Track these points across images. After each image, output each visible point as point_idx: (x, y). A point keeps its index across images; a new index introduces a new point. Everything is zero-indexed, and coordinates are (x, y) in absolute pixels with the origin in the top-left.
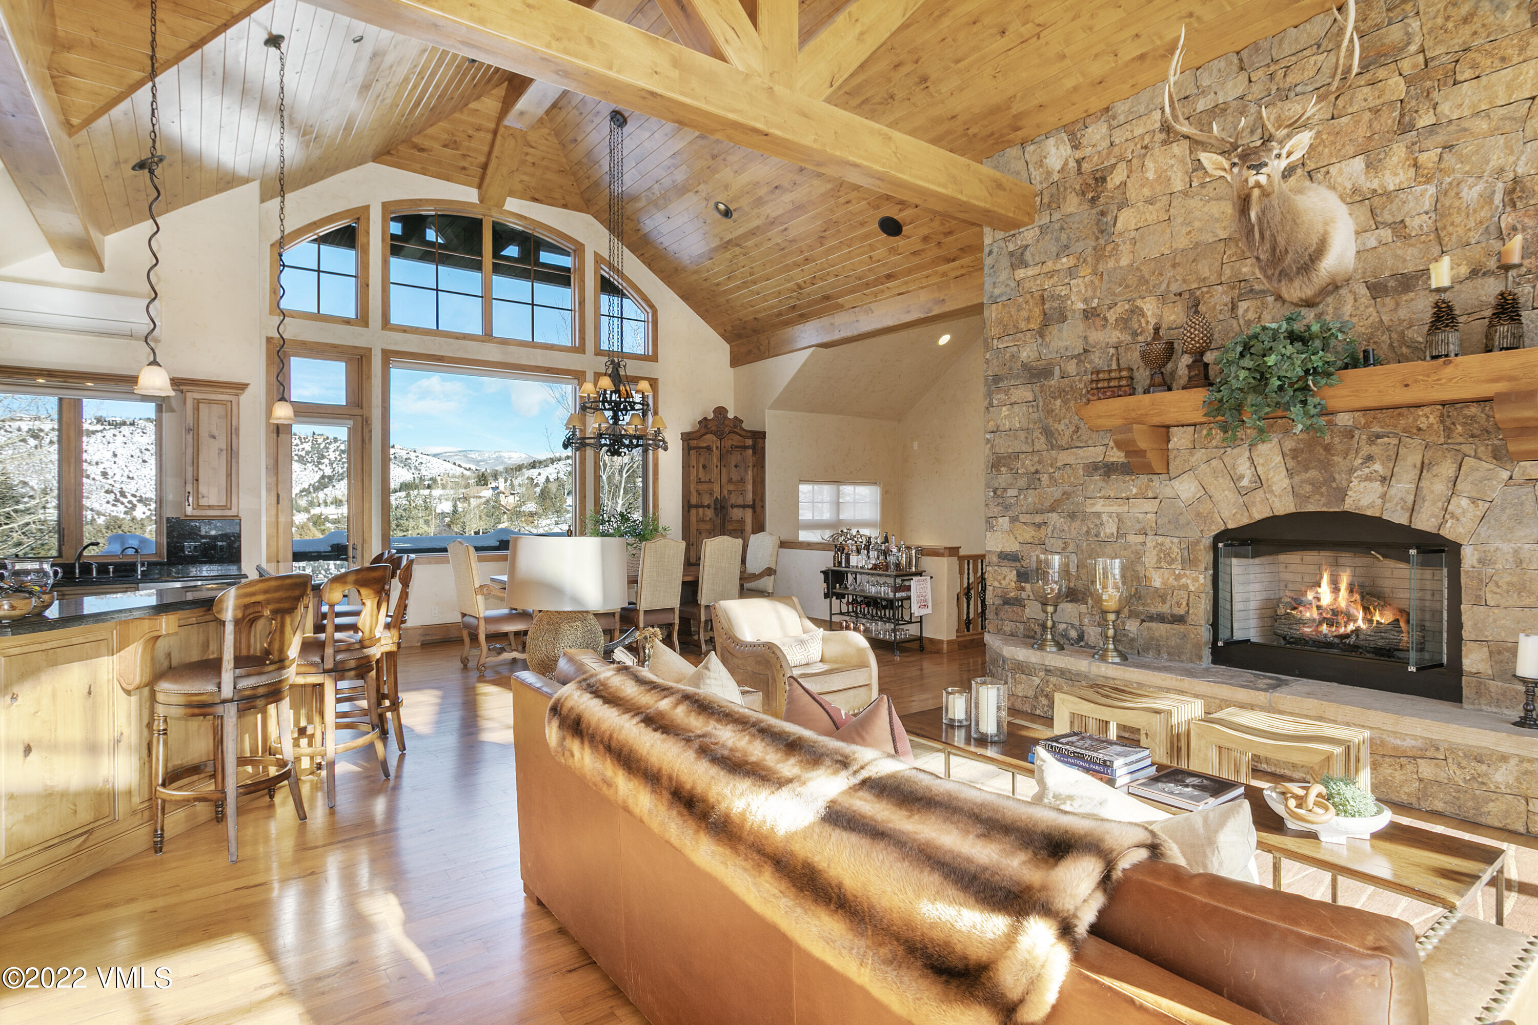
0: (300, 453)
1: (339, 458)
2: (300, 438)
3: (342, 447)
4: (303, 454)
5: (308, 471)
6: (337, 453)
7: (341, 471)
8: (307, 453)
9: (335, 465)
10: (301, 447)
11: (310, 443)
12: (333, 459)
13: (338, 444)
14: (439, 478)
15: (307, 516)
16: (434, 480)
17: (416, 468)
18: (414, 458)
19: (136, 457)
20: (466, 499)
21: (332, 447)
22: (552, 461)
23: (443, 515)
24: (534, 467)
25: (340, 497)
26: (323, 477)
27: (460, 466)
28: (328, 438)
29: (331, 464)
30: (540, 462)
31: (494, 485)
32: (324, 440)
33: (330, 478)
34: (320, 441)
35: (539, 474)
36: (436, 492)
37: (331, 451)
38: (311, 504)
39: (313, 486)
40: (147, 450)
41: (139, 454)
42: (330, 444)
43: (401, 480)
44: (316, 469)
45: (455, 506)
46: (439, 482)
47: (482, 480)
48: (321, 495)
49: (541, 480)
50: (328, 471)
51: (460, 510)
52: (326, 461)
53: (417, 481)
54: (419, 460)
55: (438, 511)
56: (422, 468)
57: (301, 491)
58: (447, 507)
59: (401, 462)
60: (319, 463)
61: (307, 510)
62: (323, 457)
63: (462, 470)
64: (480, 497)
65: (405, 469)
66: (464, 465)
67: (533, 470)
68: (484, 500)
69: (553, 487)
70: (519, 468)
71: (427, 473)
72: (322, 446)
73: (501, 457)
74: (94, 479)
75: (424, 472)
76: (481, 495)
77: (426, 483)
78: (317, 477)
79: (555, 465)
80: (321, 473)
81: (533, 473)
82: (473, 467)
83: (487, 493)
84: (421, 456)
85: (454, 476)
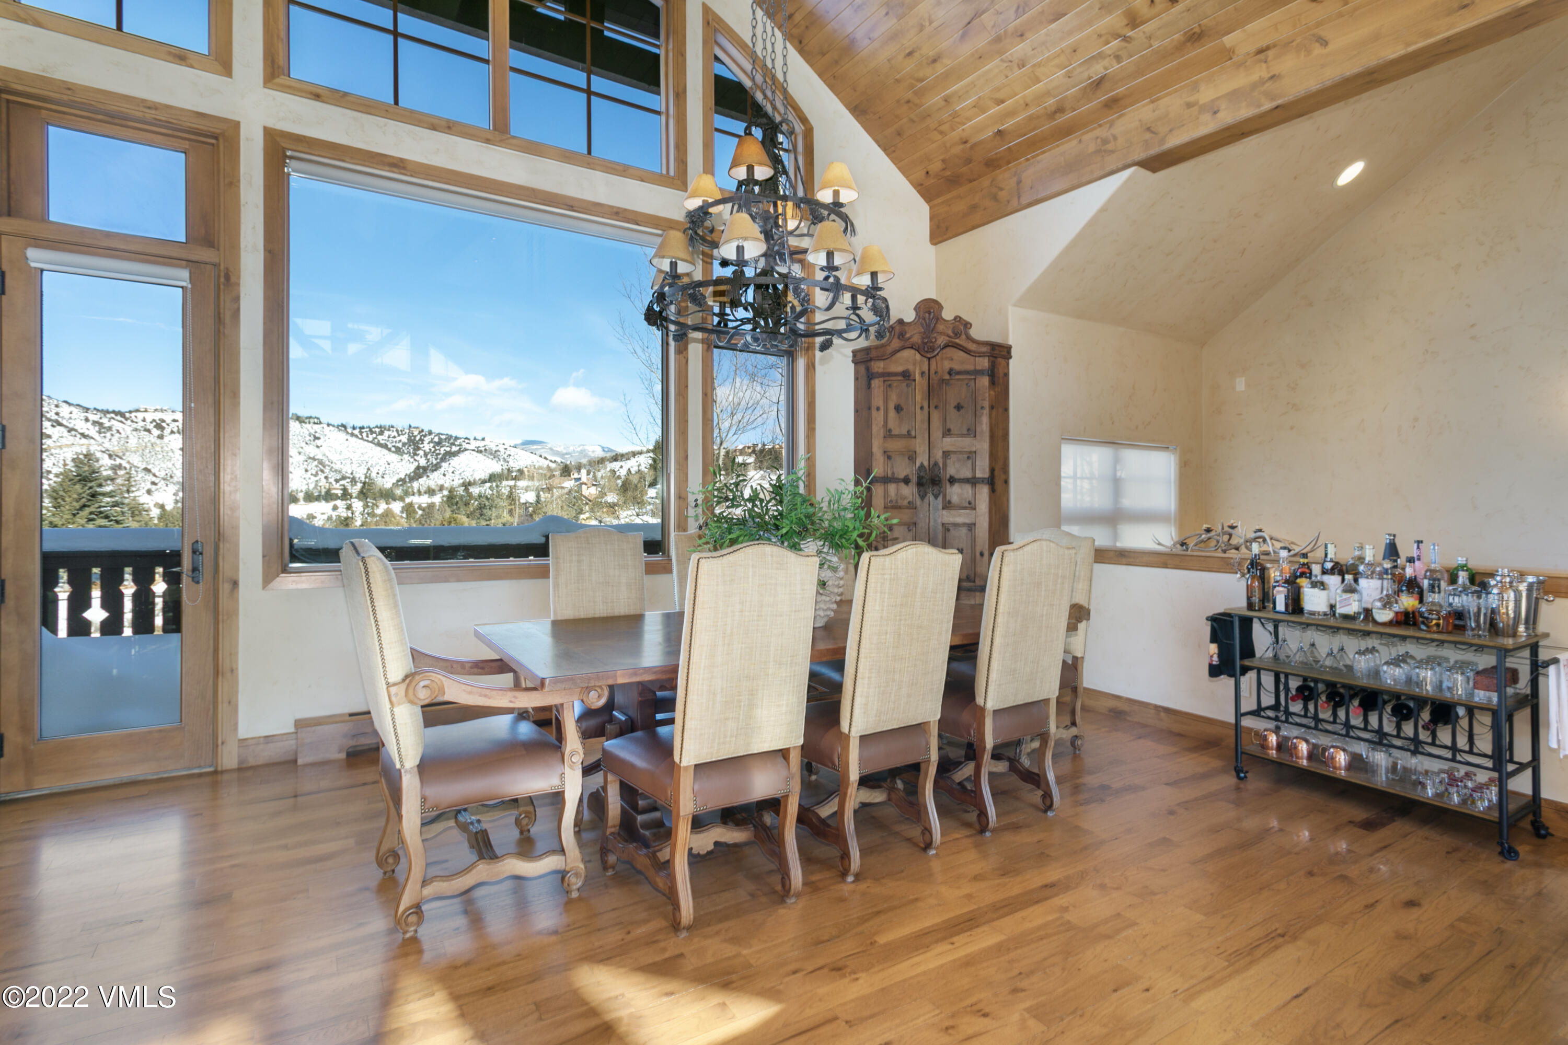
0: (397, 444)
1: (433, 449)
2: (397, 431)
3: (436, 439)
4: (400, 445)
5: (404, 461)
6: (432, 445)
7: (435, 462)
8: (404, 445)
9: (429, 457)
10: (398, 439)
11: (406, 436)
12: (428, 451)
13: (432, 436)
14: (525, 470)
15: (402, 504)
16: (521, 472)
17: (505, 460)
18: (502, 451)
20: (549, 489)
21: (427, 439)
22: (634, 454)
23: (526, 505)
25: (433, 487)
26: (418, 468)
27: (546, 458)
28: (422, 431)
29: (426, 455)
30: (622, 455)
31: (576, 476)
32: (420, 432)
33: (425, 469)
34: (416, 433)
35: (621, 467)
36: (522, 484)
37: (426, 442)
38: (407, 493)
39: (409, 476)
42: (425, 436)
43: (490, 471)
44: (412, 460)
45: (538, 496)
46: (526, 473)
47: (566, 471)
48: (415, 485)
49: (623, 472)
50: (423, 462)
51: (543, 499)
52: (421, 453)
53: (506, 472)
54: (508, 453)
55: (522, 501)
56: (510, 459)
57: (398, 481)
58: (530, 497)
59: (491, 454)
60: (415, 454)
61: (402, 499)
62: (419, 449)
63: (547, 462)
64: (562, 488)
65: (495, 461)
66: (549, 457)
67: (615, 463)
68: (566, 491)
69: (635, 479)
70: (601, 461)
71: (515, 465)
72: (418, 438)
73: (585, 450)
75: (511, 464)
76: (563, 485)
77: (514, 474)
78: (412, 467)
79: (635, 459)
80: (416, 464)
81: (615, 465)
82: (559, 460)
83: (569, 484)
84: (509, 448)
85: (540, 468)
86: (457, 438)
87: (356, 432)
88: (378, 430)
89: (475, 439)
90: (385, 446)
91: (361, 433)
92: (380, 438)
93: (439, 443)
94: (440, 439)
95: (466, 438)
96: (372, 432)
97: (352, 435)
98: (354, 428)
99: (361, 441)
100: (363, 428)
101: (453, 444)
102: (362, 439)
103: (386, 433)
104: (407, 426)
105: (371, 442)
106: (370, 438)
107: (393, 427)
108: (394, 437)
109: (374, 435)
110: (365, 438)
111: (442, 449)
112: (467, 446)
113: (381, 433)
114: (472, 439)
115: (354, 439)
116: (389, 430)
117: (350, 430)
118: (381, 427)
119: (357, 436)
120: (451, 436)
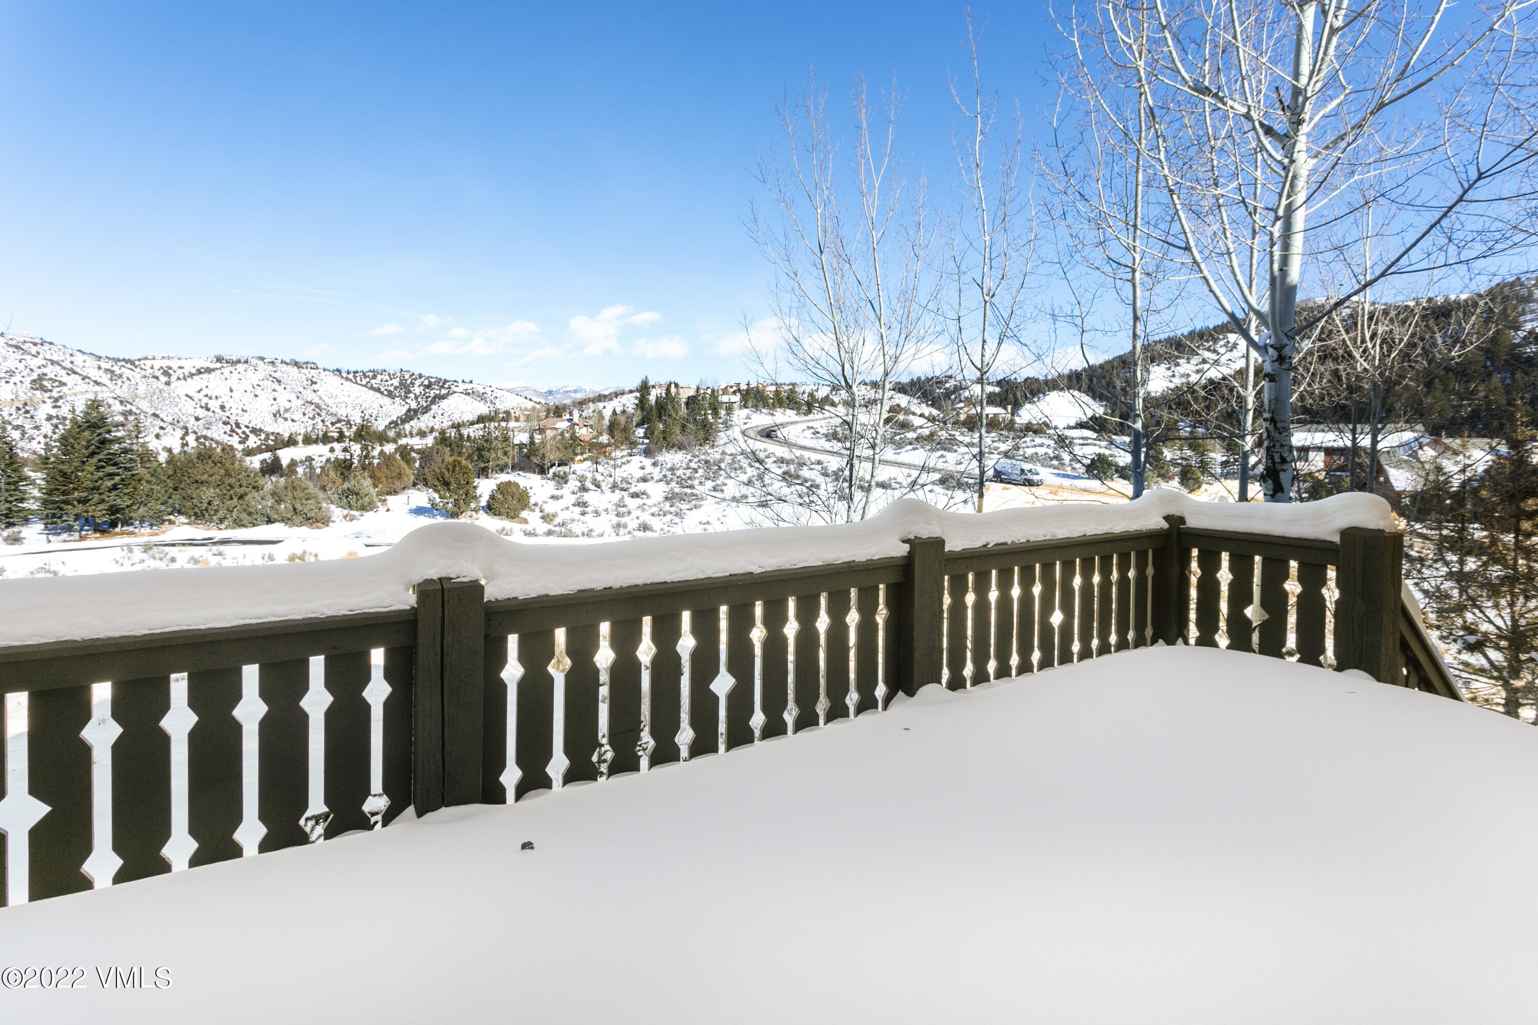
0: (389, 388)
1: (423, 392)
2: (389, 375)
3: (426, 383)
4: (392, 389)
5: (396, 404)
6: (422, 388)
7: (425, 405)
8: (396, 388)
9: (419, 399)
10: (390, 382)
11: (398, 379)
12: (418, 394)
13: (422, 380)
14: (512, 411)
15: (395, 446)
16: (508, 413)
17: (491, 402)
18: (489, 393)
19: (249, 392)
20: (542, 431)
21: (418, 383)
22: (616, 394)
23: (521, 446)
24: (599, 401)
25: (424, 429)
26: (409, 410)
27: (530, 400)
28: (413, 374)
29: (416, 398)
30: (605, 396)
31: (568, 417)
32: (411, 376)
33: (416, 411)
34: (407, 377)
35: (604, 407)
36: (512, 424)
37: (416, 386)
38: (399, 435)
39: (401, 418)
40: (258, 385)
41: (252, 389)
42: (415, 379)
43: (478, 413)
44: (403, 403)
45: (532, 438)
46: (513, 415)
47: (554, 413)
48: (407, 427)
49: (607, 413)
50: (414, 405)
51: (537, 441)
52: (412, 396)
53: (493, 414)
54: (495, 395)
55: (516, 442)
56: (497, 401)
57: (390, 424)
58: (523, 438)
59: (479, 396)
60: (407, 397)
61: (395, 441)
62: (410, 392)
63: (532, 404)
64: (556, 429)
65: (482, 403)
66: (534, 399)
67: (599, 404)
68: (560, 431)
69: (622, 420)
71: (502, 406)
72: (408, 382)
74: (213, 412)
75: (498, 406)
76: (556, 426)
77: (501, 416)
78: (404, 410)
79: (619, 399)
80: (407, 407)
82: (543, 401)
84: (496, 390)
85: (526, 409)
86: (446, 381)
87: (351, 376)
88: (371, 374)
89: (463, 381)
90: (378, 390)
91: (355, 377)
92: (373, 381)
93: (429, 386)
94: (430, 382)
95: (455, 381)
96: (365, 376)
97: (347, 379)
98: (348, 373)
99: (355, 385)
100: (357, 372)
101: (442, 387)
102: (356, 383)
103: (379, 377)
104: (398, 371)
105: (365, 386)
106: (364, 382)
107: (385, 371)
108: (387, 381)
109: (368, 379)
110: (359, 382)
111: (432, 392)
112: (456, 389)
113: (374, 377)
114: (460, 381)
115: (349, 383)
116: (382, 374)
117: (344, 375)
118: (374, 371)
119: (351, 380)
120: (441, 379)
